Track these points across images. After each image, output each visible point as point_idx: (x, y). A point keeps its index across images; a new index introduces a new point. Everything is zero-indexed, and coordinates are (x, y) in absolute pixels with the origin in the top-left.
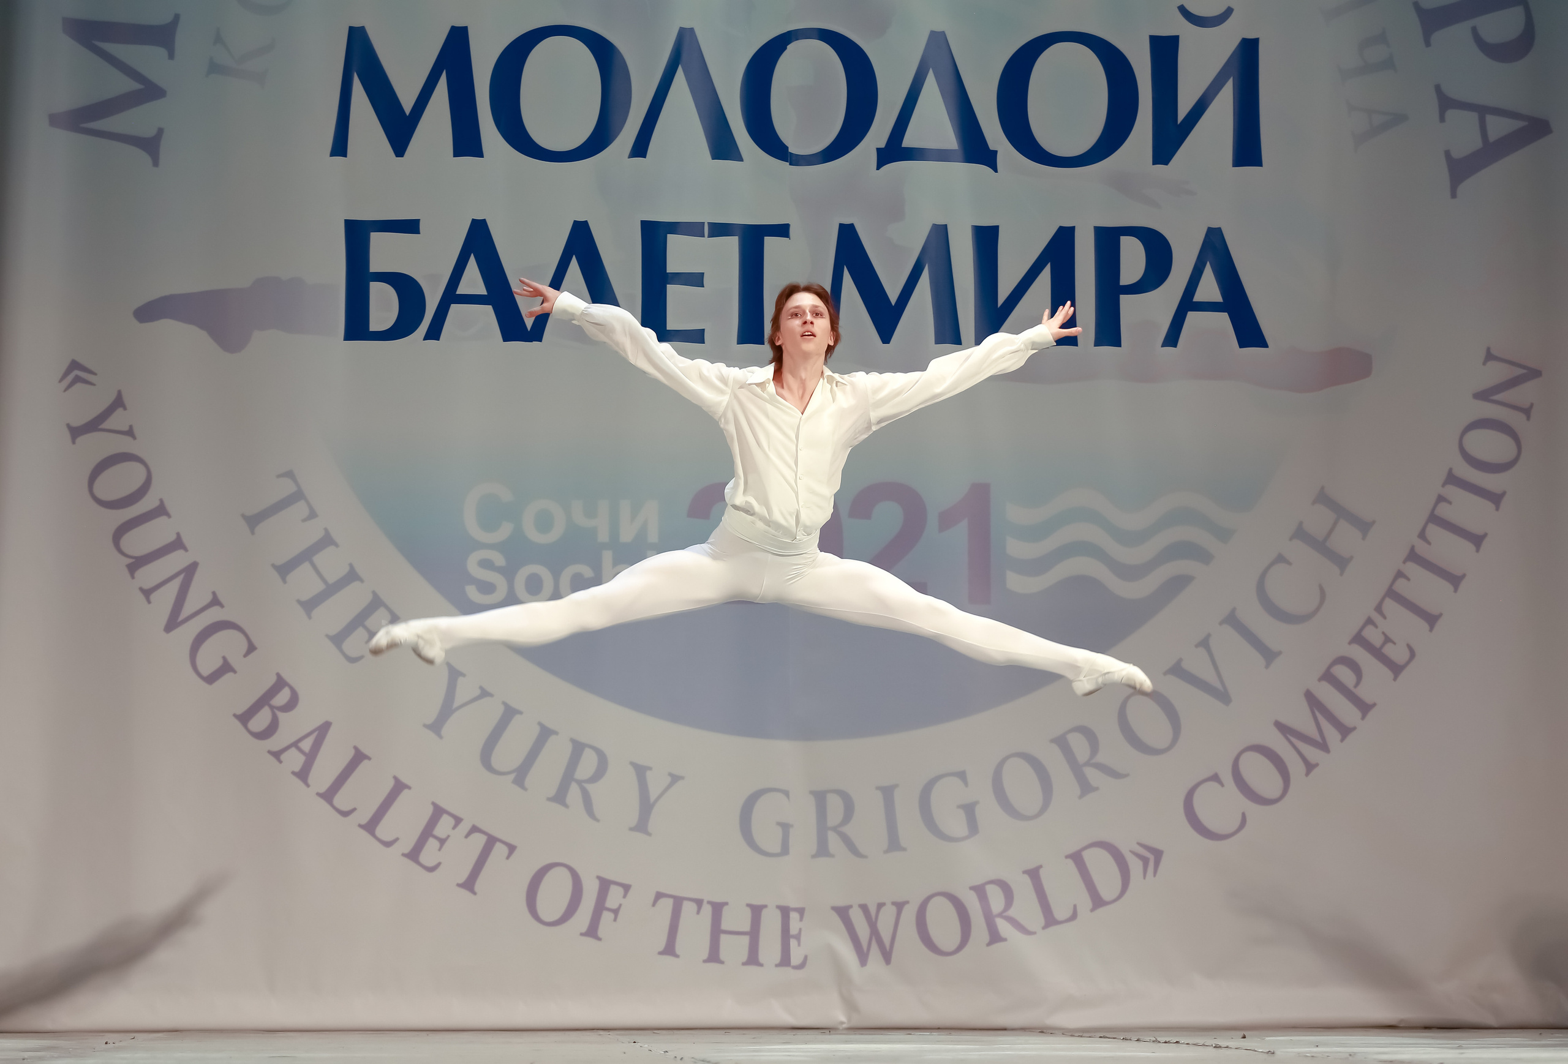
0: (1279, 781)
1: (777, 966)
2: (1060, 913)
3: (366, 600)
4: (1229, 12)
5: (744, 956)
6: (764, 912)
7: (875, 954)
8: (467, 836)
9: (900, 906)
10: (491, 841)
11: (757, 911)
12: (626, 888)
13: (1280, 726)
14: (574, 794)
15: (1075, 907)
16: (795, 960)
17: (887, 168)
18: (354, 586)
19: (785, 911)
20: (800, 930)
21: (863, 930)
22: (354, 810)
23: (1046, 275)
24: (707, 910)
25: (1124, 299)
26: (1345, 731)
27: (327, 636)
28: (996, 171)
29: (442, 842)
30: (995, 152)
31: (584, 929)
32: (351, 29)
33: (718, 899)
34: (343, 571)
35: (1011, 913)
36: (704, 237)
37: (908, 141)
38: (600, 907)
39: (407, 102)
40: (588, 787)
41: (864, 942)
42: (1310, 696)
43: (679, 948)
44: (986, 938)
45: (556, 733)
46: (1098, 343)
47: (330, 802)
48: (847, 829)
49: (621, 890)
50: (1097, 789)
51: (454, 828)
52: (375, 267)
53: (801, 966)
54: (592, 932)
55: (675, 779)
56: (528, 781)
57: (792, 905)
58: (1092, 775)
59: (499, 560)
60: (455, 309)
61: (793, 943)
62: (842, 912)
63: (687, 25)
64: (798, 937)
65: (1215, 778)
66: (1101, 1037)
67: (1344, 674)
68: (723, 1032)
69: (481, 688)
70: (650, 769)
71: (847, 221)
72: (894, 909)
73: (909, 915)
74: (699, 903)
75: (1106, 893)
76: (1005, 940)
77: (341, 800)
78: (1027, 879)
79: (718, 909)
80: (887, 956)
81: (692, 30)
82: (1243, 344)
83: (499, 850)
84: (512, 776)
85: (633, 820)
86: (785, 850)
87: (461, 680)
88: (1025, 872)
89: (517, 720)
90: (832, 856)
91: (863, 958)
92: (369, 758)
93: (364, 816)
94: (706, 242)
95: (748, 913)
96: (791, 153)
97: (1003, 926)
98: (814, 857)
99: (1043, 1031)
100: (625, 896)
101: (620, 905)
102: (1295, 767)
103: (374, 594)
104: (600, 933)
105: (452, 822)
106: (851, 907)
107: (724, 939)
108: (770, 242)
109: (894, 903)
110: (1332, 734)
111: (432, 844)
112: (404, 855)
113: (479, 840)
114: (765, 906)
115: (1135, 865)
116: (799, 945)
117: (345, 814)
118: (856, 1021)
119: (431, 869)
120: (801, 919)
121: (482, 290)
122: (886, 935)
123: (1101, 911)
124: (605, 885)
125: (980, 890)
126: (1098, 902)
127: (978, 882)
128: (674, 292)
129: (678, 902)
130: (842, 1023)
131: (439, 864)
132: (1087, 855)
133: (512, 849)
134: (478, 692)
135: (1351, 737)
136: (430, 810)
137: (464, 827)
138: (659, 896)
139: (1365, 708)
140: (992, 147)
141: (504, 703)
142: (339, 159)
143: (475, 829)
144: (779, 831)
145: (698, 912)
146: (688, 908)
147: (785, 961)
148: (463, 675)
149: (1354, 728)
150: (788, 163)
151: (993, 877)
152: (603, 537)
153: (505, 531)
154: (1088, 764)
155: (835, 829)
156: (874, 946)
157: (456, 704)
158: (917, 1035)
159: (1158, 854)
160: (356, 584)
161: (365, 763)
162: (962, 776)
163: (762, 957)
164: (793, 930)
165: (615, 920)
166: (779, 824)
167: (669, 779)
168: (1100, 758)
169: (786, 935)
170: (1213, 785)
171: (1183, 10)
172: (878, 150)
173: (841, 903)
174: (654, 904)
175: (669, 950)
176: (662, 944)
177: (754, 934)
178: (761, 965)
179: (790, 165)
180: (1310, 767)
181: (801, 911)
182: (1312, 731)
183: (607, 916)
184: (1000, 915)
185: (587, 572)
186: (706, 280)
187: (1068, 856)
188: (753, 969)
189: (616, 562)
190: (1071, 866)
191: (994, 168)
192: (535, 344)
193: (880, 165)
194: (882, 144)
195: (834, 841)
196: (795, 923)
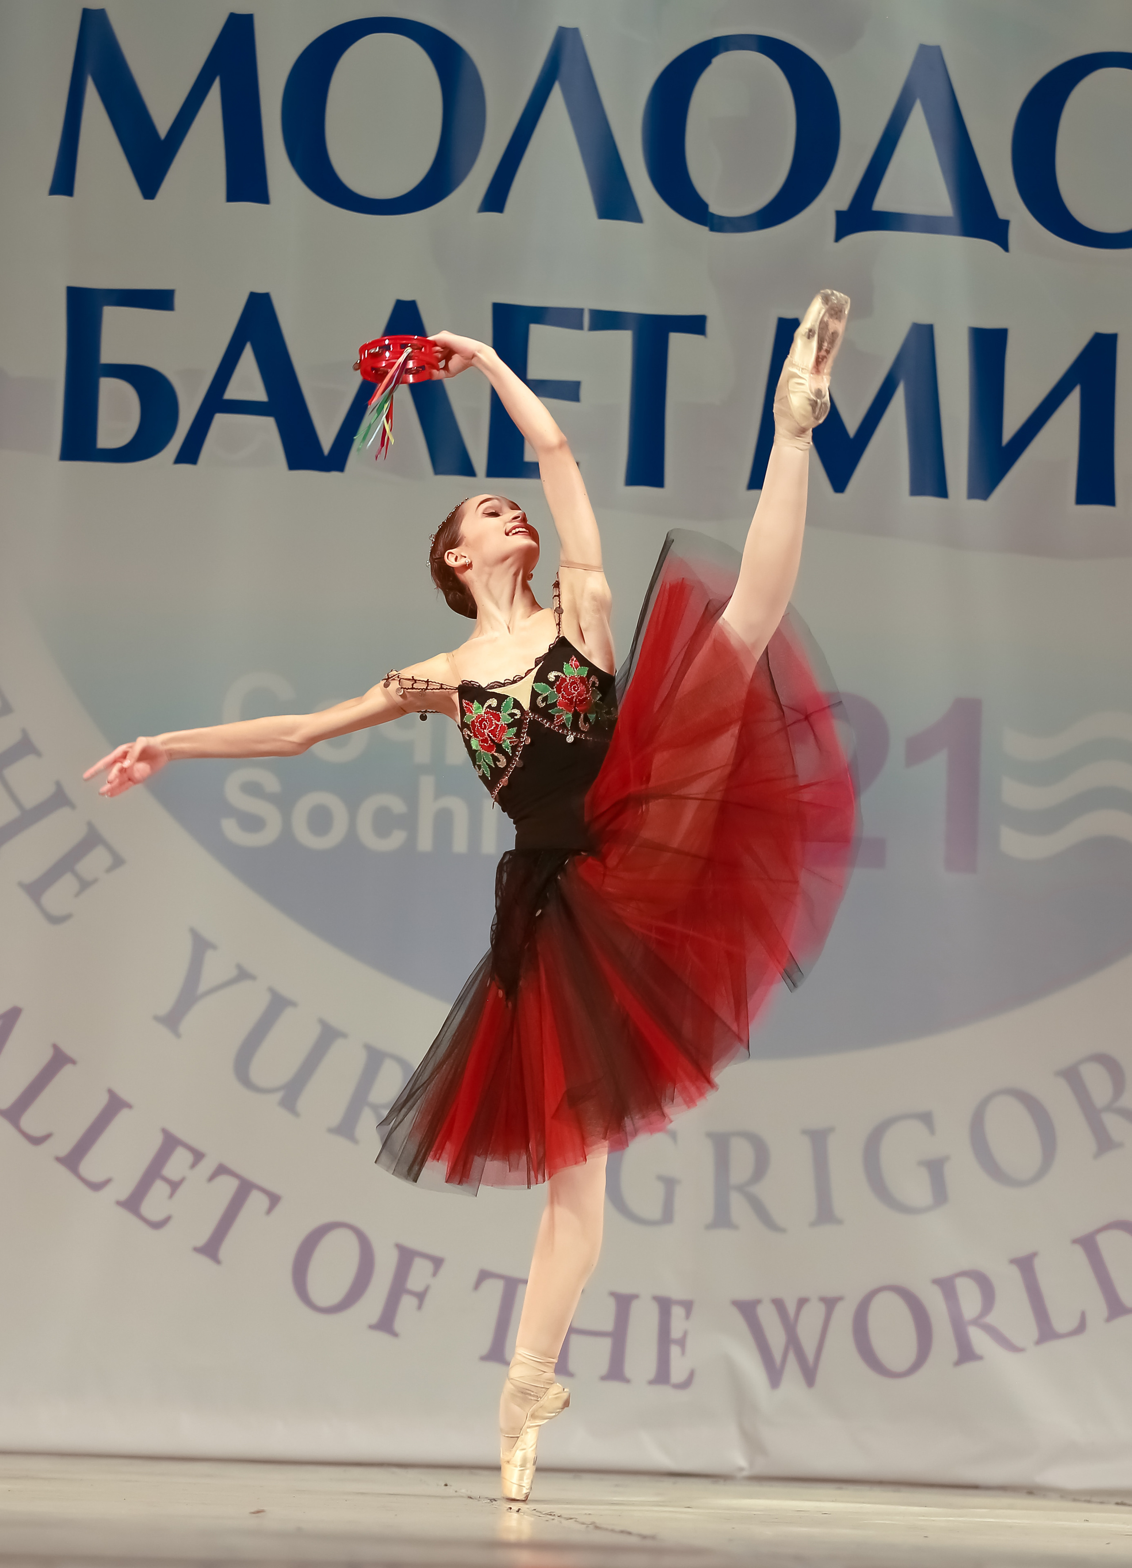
1: (651, 1382)
2: (1062, 1322)
3: (78, 834)
5: (603, 1366)
6: (635, 1307)
7: (792, 1370)
8: (212, 1178)
9: (830, 1303)
10: (245, 1188)
11: (623, 1303)
12: (437, 1262)
14: (367, 1124)
15: (1083, 1314)
16: (677, 1373)
17: (849, 240)
18: (63, 814)
19: (665, 1305)
20: (685, 1334)
21: (776, 1337)
22: (48, 1136)
23: (1072, 404)
27: (21, 885)
28: (1006, 248)
29: (175, 1186)
30: (1006, 224)
31: (375, 1318)
32: (87, 14)
34: (45, 791)
35: (990, 1319)
36: (580, 327)
37: (883, 202)
38: (398, 1289)
39: (163, 124)
41: (777, 1354)
44: (953, 1353)
45: (344, 1035)
47: (15, 1123)
48: (757, 1190)
49: (428, 1266)
50: (1120, 1145)
51: (193, 1165)
52: (109, 354)
53: (686, 1384)
54: (386, 1324)
56: (304, 1102)
57: (675, 1292)
58: (1115, 1125)
59: (272, 782)
60: (220, 420)
61: (675, 1350)
62: (747, 1310)
63: (569, 24)
64: (682, 1343)
66: (1117, 1504)
69: (239, 967)
71: (789, 314)
72: (821, 1308)
73: (844, 1316)
76: (979, 1358)
77: (31, 1121)
78: (1015, 1273)
80: (809, 1375)
81: (576, 31)
83: (256, 1202)
84: (278, 1096)
86: (668, 1216)
87: (209, 955)
88: (1014, 1261)
89: (288, 1014)
90: (735, 1227)
91: (775, 1375)
92: (73, 1062)
93: (64, 1144)
95: (611, 1304)
96: (712, 215)
97: (978, 1339)
98: (709, 1227)
99: (1031, 1491)
100: (435, 1274)
101: (428, 1287)
103: (90, 826)
104: (397, 1327)
105: (189, 1157)
106: (758, 1302)
107: (576, 1342)
108: (677, 341)
109: (823, 1300)
111: (159, 1189)
112: (119, 1203)
113: (227, 1186)
114: (635, 1297)
116: (683, 1352)
117: (36, 1141)
118: (762, 1467)
119: (157, 1225)
120: (688, 1315)
121: (259, 394)
122: (808, 1345)
123: (1120, 1323)
124: (406, 1256)
125: (946, 1285)
126: (1116, 1309)
127: (944, 1272)
129: (510, 1285)
130: (741, 1469)
131: (167, 1219)
132: (1104, 1241)
133: (274, 1200)
134: (233, 973)
136: (157, 1141)
137: (207, 1166)
138: (484, 1275)
140: (1002, 214)
141: (272, 990)
142: (61, 200)
143: (222, 1170)
144: (659, 1190)
147: (662, 1376)
148: (214, 947)
150: (704, 230)
151: (966, 1266)
152: (422, 755)
154: (1109, 1108)
155: (740, 1189)
156: (792, 1358)
157: (203, 987)
158: (849, 1491)
160: (65, 811)
161: (68, 1069)
162: (926, 1118)
163: (629, 1369)
164: (676, 1332)
165: (420, 1307)
166: (661, 1178)
168: (1125, 1101)
169: (665, 1338)
172: (839, 214)
173: (746, 1294)
174: (477, 1285)
175: (495, 1354)
176: (485, 1344)
177: (619, 1336)
178: (627, 1381)
179: (712, 229)
181: (688, 1306)
183: (407, 1303)
184: (976, 1322)
185: (397, 805)
186: (584, 392)
187: (1075, 1241)
188: (615, 1386)
189: (439, 793)
190: (1079, 1255)
191: (1005, 245)
192: (335, 475)
193: (839, 237)
194: (844, 206)
195: (738, 1206)
196: (678, 1323)
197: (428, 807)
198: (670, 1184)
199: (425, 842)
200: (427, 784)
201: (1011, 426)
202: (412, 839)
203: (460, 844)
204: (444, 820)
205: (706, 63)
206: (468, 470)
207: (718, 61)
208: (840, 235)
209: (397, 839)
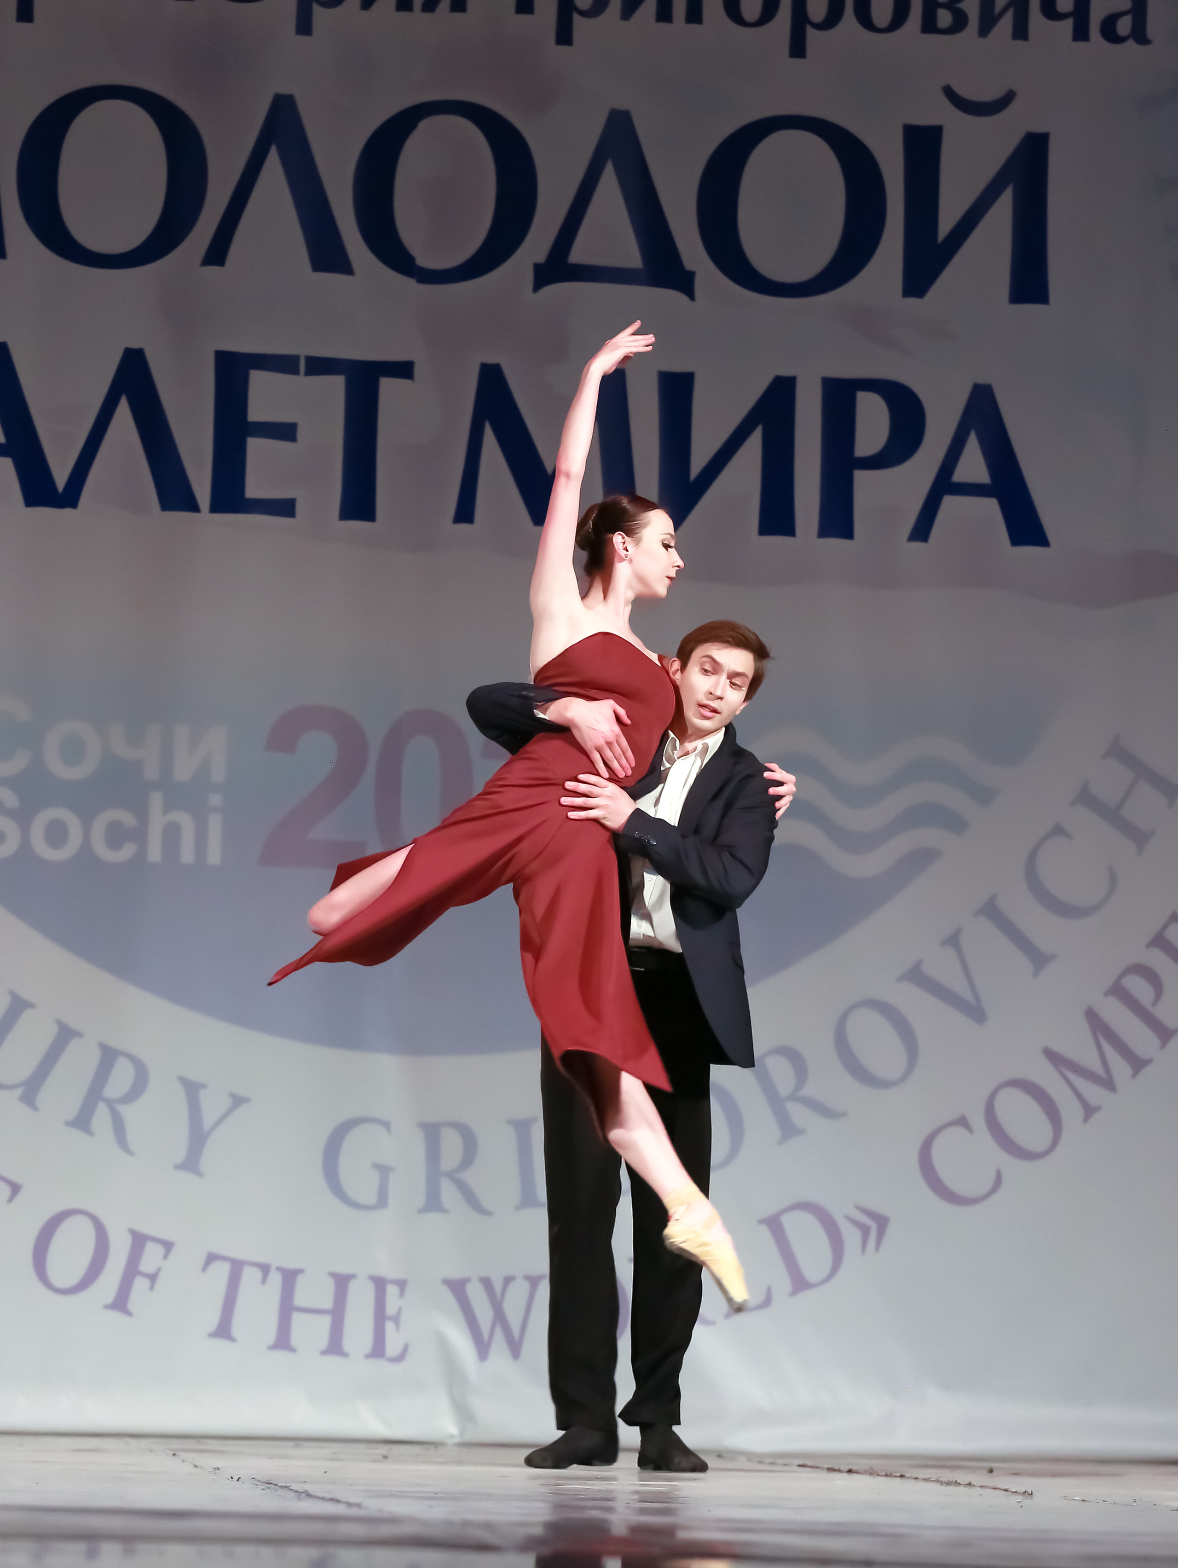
0: (1046, 1130)
1: (368, 1356)
4: (1009, 98)
5: (324, 1343)
6: (353, 1286)
7: (499, 1344)
9: (534, 1281)
11: (342, 1282)
12: (168, 1246)
13: (1051, 1055)
14: (102, 1117)
15: (769, 1291)
16: (393, 1347)
17: (550, 290)
19: (380, 1284)
20: (400, 1310)
21: (484, 1313)
23: (755, 440)
24: (275, 1279)
25: (861, 477)
26: (1138, 1064)
28: (693, 299)
30: (691, 275)
31: (109, 1301)
33: (291, 1265)
36: (296, 372)
37: (578, 255)
38: (131, 1271)
40: (122, 1109)
41: (486, 1328)
42: (1092, 1016)
43: (236, 1331)
45: (79, 1035)
46: (823, 532)
48: (466, 1176)
49: (160, 1249)
50: (802, 1132)
54: (120, 1304)
55: (238, 1101)
56: (41, 1099)
57: (390, 1272)
58: (798, 1113)
59: (10, 799)
61: (390, 1327)
62: (457, 1288)
63: (285, 90)
64: (396, 1319)
65: (962, 1122)
66: (799, 1466)
67: (1138, 987)
68: (292, 1444)
70: (204, 1086)
71: (491, 359)
72: (526, 1286)
74: (265, 1269)
75: (811, 1273)
79: (290, 1277)
80: (515, 1348)
81: (291, 97)
82: (1016, 540)
84: (19, 1092)
85: (180, 1153)
86: (382, 1201)
89: (27, 1016)
90: (446, 1211)
91: (482, 1348)
94: (301, 382)
95: (329, 1286)
96: (420, 267)
98: (421, 1211)
99: (721, 1454)
100: (166, 1257)
101: (159, 1270)
102: (1069, 1109)
104: (131, 1306)
106: (468, 1280)
107: (298, 1320)
108: (388, 386)
109: (527, 1278)
110: (1120, 1067)
114: (352, 1277)
115: (851, 1237)
116: (398, 1328)
118: (471, 1435)
120: (402, 1293)
121: (1, 437)
122: (515, 1322)
123: (804, 1296)
124: (139, 1241)
126: (800, 1284)
128: (255, 446)
129: (237, 1267)
130: (452, 1436)
132: (789, 1222)
133: (15, 1189)
135: (1147, 1071)
138: (212, 1258)
139: (1164, 1034)
140: (689, 265)
141: (12, 993)
144: (375, 1178)
145: (264, 1281)
146: (251, 1276)
147: (378, 1350)
149: (1149, 1062)
150: (414, 281)
152: (152, 772)
153: (19, 762)
154: (793, 1097)
155: (450, 1175)
156: (499, 1333)
159: (882, 1222)
163: (347, 1344)
164: (390, 1309)
165: (152, 1288)
166: (376, 1166)
167: (228, 1102)
168: (809, 1090)
169: (380, 1316)
170: (958, 1131)
171: (950, 93)
172: (537, 267)
173: (456, 1274)
174: (206, 1267)
175: (223, 1331)
176: (213, 1323)
177: (337, 1314)
178: (345, 1355)
179: (419, 281)
180: (1089, 1111)
181: (402, 1285)
182: (1093, 1062)
183: (140, 1284)
185: (128, 819)
186: (300, 433)
187: (761, 1222)
188: (333, 1361)
189: (168, 807)
190: (765, 1233)
191: (691, 295)
192: (68, 511)
193: (537, 286)
194: (541, 258)
195: (448, 1192)
196: (392, 1301)
197: (157, 821)
198: (384, 1170)
199: (155, 854)
200: (156, 800)
201: (698, 463)
202: (142, 852)
203: (187, 855)
204: (172, 833)
205: (412, 127)
206: (194, 507)
207: (425, 126)
208: (538, 286)
209: (128, 851)
